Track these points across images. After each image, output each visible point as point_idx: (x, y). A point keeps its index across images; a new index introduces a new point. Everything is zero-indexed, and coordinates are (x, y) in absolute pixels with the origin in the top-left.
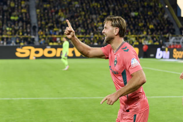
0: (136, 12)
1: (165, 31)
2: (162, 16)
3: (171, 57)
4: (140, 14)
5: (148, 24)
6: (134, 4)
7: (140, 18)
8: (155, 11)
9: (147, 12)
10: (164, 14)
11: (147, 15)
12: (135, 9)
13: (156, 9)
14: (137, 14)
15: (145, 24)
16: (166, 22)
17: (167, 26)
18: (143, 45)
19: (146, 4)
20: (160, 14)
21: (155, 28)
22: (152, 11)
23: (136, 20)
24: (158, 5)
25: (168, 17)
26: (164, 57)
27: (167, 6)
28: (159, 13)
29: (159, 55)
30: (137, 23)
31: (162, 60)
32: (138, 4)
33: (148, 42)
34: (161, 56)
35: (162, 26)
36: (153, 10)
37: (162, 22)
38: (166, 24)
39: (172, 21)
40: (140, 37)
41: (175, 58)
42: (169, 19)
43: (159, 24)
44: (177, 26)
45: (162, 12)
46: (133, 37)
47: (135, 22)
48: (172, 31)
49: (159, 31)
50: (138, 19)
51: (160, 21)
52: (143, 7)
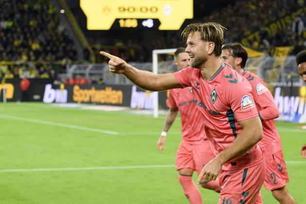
0: (10, 21)
1: (60, 54)
2: (55, 28)
3: (70, 99)
4: (16, 24)
5: (30, 42)
6: (7, 7)
7: (16, 32)
8: (43, 20)
9: (29, 21)
10: (57, 24)
11: (29, 27)
12: (7, 15)
13: (44, 17)
14: (10, 24)
15: (25, 42)
16: (61, 39)
17: (63, 44)
18: (21, 80)
19: (26, 6)
20: (51, 25)
21: (41, 50)
22: (36, 19)
23: (9, 35)
24: (48, 9)
25: (65, 30)
26: (57, 100)
27: (62, 11)
28: (49, 22)
29: (50, 96)
30: (11, 40)
31: (55, 105)
32: (12, 7)
33: (31, 74)
34: (52, 99)
35: (55, 45)
36: (39, 17)
37: (54, 38)
38: (61, 43)
39: (71, 36)
40: (15, 66)
41: (76, 102)
42: (66, 34)
43: (48, 42)
44: (81, 45)
45: (54, 20)
46: (4, 65)
47: (8, 39)
48: (71, 54)
49: (50, 55)
50: (13, 33)
51: (51, 36)
52: (22, 12)
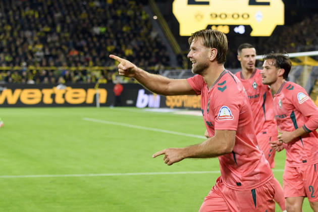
0: (103, 27)
1: (153, 60)
2: (148, 35)
3: (163, 104)
4: (109, 30)
5: (123, 48)
6: (99, 12)
7: (109, 37)
8: (136, 26)
9: (122, 26)
10: (150, 30)
11: (122, 33)
12: (100, 21)
13: (137, 22)
14: (103, 30)
15: (118, 48)
16: (154, 45)
17: (156, 50)
18: (114, 85)
19: (119, 12)
20: (144, 31)
21: (134, 55)
22: (130, 25)
23: (102, 41)
24: (141, 15)
25: (158, 36)
26: (150, 105)
27: (155, 18)
28: (142, 28)
29: (143, 101)
30: (104, 45)
31: (148, 110)
32: (105, 13)
33: (124, 79)
34: (145, 104)
35: (148, 51)
36: (132, 22)
37: (147, 44)
38: (153, 48)
39: (164, 43)
40: (108, 71)
41: (169, 107)
42: (159, 40)
43: (141, 48)
44: (174, 51)
45: (147, 26)
46: (97, 70)
47: (101, 45)
48: (164, 60)
49: (143, 60)
50: (106, 38)
51: (144, 42)
52: (115, 17)
